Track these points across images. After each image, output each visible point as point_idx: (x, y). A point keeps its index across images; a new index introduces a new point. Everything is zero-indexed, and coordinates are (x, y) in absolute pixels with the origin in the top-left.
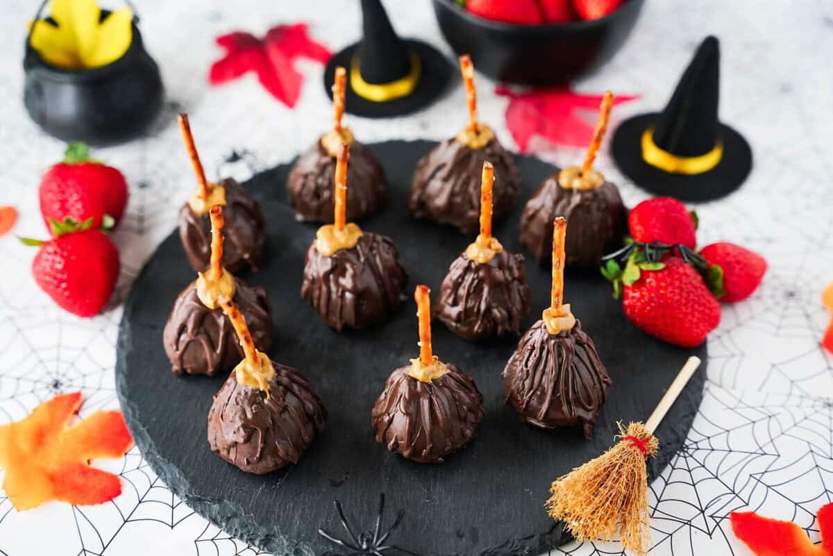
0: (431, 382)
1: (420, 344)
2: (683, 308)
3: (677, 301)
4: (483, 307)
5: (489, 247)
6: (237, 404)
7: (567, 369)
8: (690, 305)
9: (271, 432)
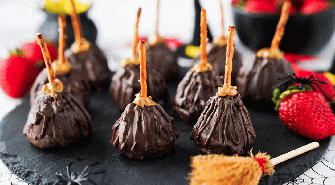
0: (143, 106)
1: (140, 81)
2: (313, 114)
3: (309, 108)
4: (195, 99)
5: (204, 65)
6: (38, 102)
7: (225, 116)
8: (318, 112)
9: (52, 121)
